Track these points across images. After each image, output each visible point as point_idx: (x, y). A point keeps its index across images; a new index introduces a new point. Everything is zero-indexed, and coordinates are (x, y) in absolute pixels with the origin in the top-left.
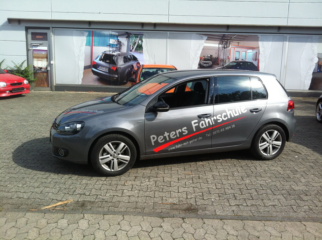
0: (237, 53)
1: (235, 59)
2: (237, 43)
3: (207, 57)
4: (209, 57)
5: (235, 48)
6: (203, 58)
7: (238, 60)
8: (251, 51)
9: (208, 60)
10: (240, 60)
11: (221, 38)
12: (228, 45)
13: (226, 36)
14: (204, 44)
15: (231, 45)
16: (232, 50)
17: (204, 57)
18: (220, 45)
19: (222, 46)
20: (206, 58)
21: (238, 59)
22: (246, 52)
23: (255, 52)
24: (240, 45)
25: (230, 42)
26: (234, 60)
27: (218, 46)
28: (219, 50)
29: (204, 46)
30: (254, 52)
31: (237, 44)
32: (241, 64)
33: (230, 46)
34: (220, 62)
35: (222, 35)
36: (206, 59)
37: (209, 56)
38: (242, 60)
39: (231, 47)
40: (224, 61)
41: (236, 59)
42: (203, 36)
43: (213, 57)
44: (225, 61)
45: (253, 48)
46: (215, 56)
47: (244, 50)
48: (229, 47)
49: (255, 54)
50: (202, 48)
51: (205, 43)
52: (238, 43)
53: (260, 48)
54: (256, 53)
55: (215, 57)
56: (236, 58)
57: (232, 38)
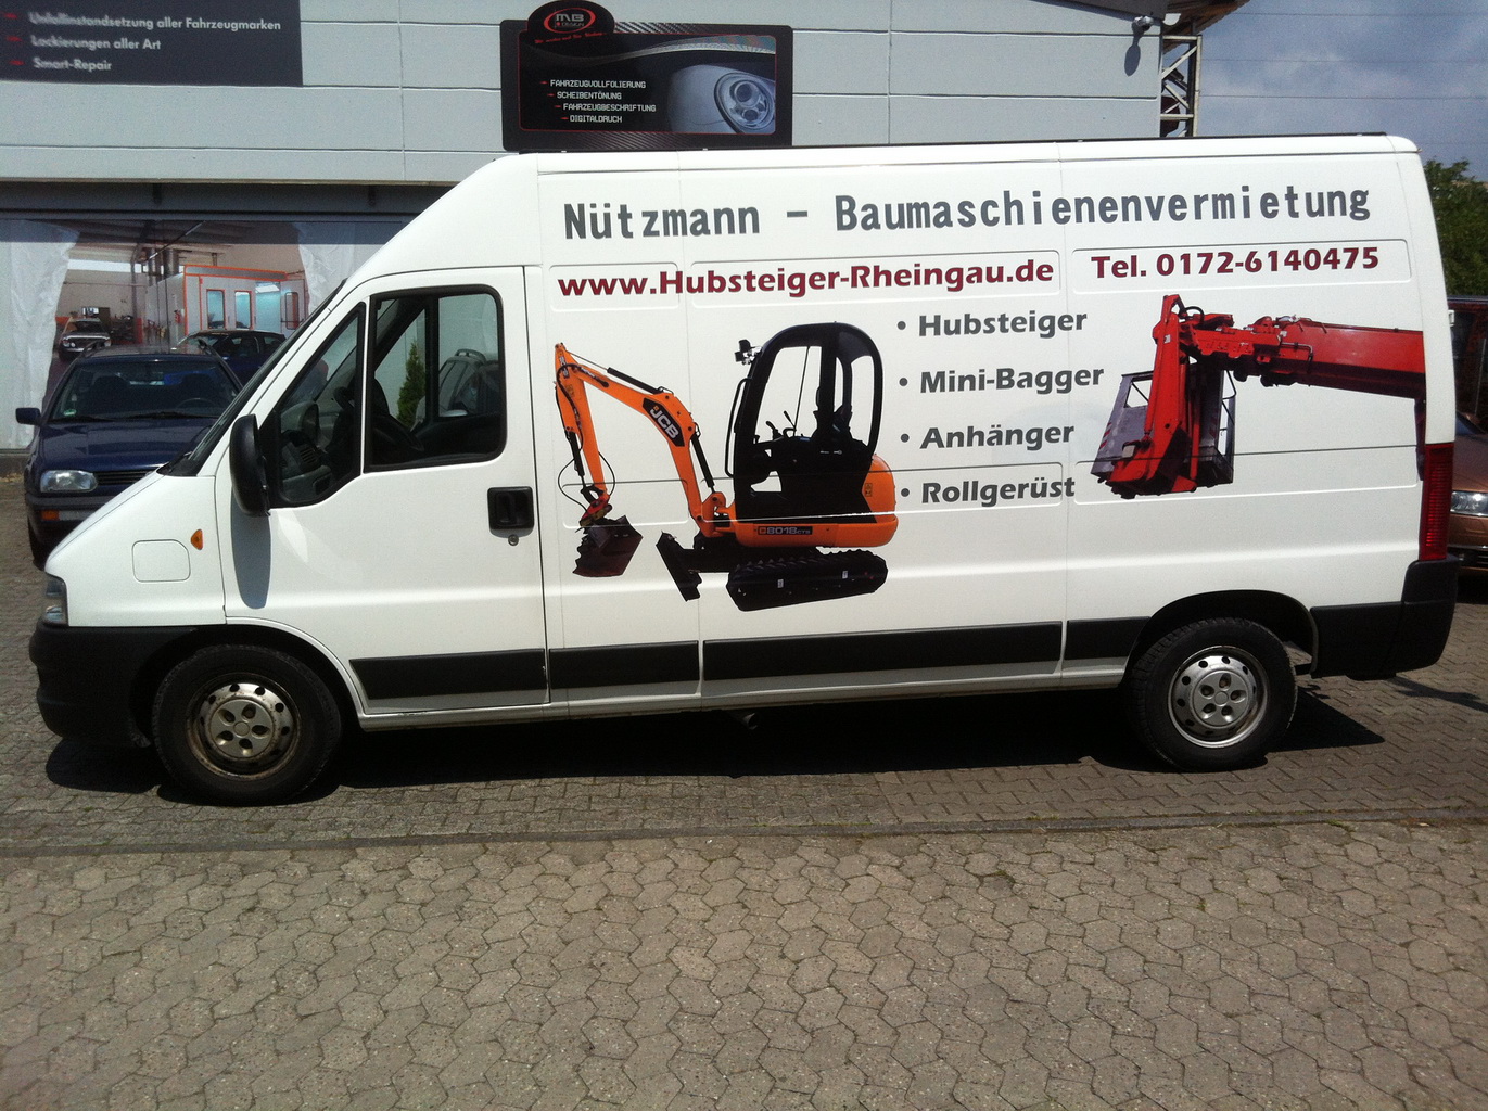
0: (212, 296)
1: (209, 324)
2: (210, 257)
3: (86, 315)
4: (95, 316)
5: (204, 279)
6: (71, 320)
7: (221, 328)
8: (273, 287)
9: (92, 328)
10: (231, 326)
11: (138, 235)
12: (171, 265)
13: (157, 227)
14: (65, 262)
15: (186, 263)
16: (191, 283)
17: (74, 314)
18: (138, 268)
19: (146, 269)
20: (85, 319)
21: (223, 323)
22: (250, 292)
23: (287, 291)
24: (220, 263)
25: (179, 251)
26: (205, 328)
27: (130, 271)
28: (134, 288)
29: (70, 272)
30: (283, 293)
31: (208, 260)
32: (236, 341)
33: (181, 268)
34: (144, 334)
35: (143, 225)
36: (85, 325)
37: (96, 311)
38: (239, 324)
39: (185, 274)
40: (163, 330)
41: (212, 324)
42: (61, 231)
43: (112, 315)
44: (167, 332)
45: (278, 277)
46: (119, 310)
47: (243, 282)
48: (177, 272)
49: (290, 301)
50: (59, 279)
51: (73, 256)
52: (213, 254)
53: (309, 276)
54: (295, 294)
55: (123, 317)
56: (210, 318)
57: (183, 235)
